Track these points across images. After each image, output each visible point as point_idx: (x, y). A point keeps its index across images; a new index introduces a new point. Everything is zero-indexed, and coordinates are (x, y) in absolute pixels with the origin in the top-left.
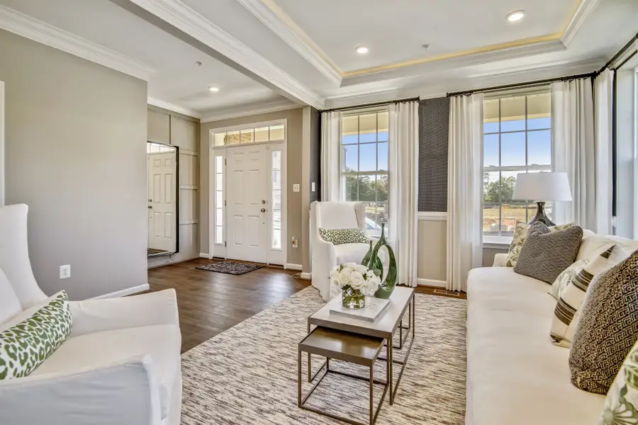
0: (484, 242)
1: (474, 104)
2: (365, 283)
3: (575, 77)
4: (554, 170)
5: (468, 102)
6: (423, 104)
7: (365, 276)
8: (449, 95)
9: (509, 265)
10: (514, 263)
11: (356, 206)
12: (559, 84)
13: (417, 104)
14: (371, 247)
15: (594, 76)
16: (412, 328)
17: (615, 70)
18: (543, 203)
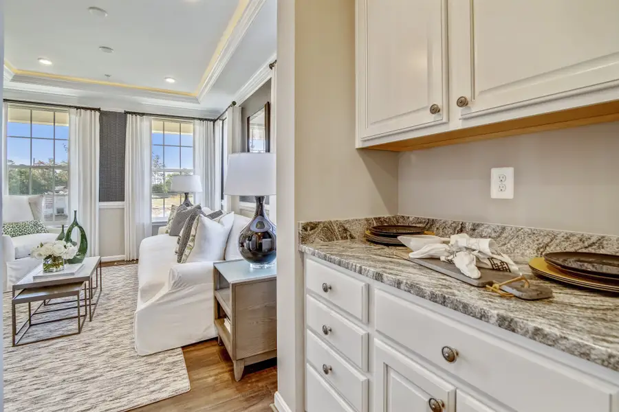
0: (153, 221)
1: (145, 123)
2: (66, 250)
3: (206, 120)
4: (194, 174)
5: (141, 121)
6: (104, 115)
7: (65, 246)
8: (127, 113)
9: (167, 232)
10: (169, 231)
11: (29, 199)
12: (197, 122)
13: (98, 114)
14: (63, 230)
15: (214, 121)
16: (99, 287)
17: (223, 120)
18: (188, 193)
